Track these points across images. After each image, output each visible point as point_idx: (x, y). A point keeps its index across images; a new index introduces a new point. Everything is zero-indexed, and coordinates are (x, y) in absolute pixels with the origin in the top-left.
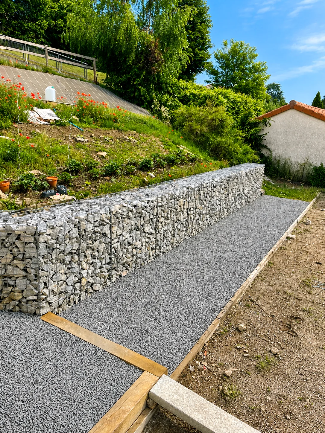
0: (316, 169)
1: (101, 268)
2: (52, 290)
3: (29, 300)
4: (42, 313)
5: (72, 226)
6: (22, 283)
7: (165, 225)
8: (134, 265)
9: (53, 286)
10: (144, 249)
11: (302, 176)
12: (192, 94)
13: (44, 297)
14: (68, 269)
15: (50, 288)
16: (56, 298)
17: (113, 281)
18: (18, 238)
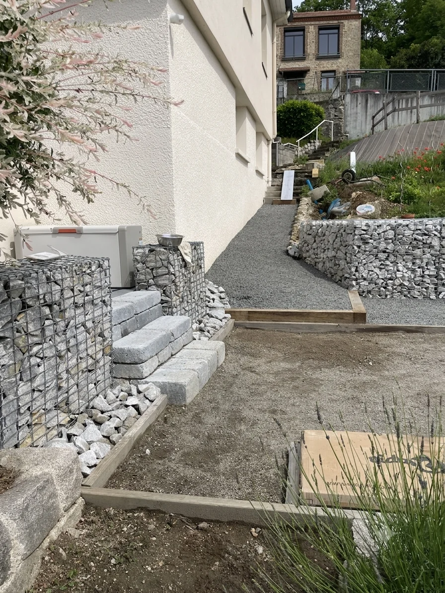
1: (423, 277)
2: (363, 276)
3: (345, 277)
5: (388, 228)
6: (343, 263)
9: (364, 272)
13: (355, 278)
14: (382, 264)
15: (361, 273)
16: (365, 283)
18: (345, 231)
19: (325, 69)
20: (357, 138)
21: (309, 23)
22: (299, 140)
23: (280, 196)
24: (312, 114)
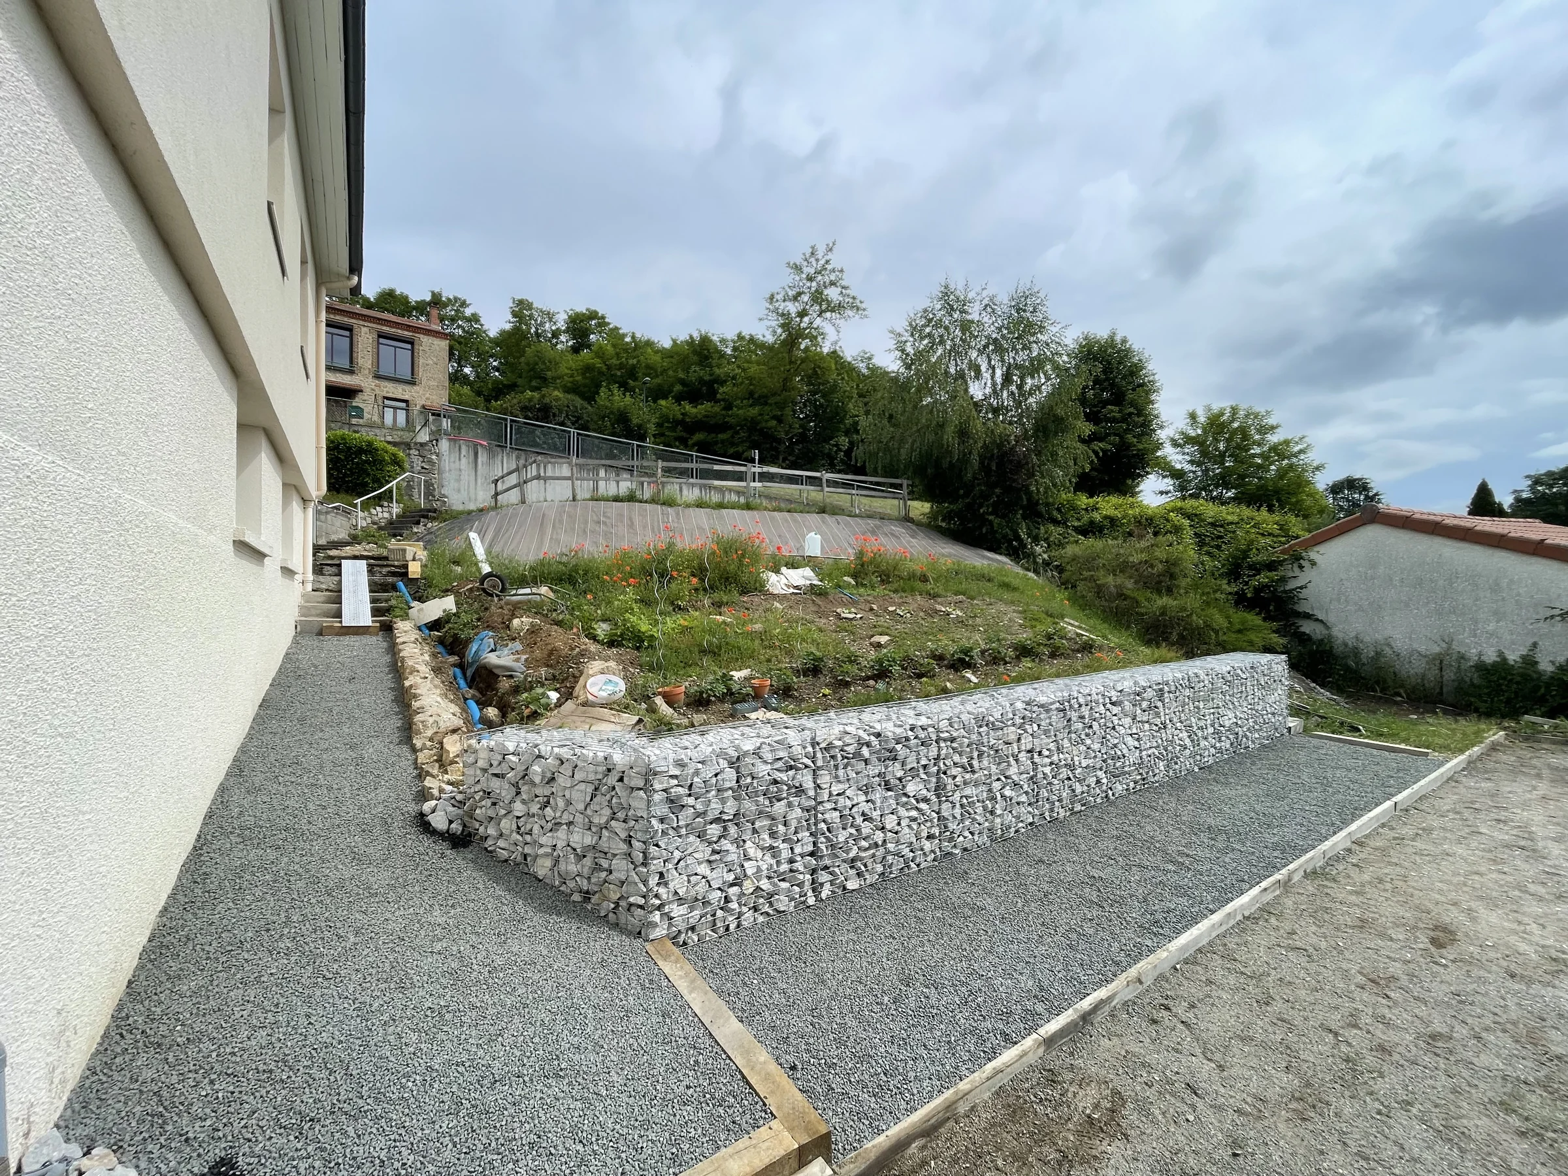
0: (1481, 667)
1: (791, 861)
2: (676, 893)
3: (631, 905)
4: (651, 937)
5: (724, 764)
6: (621, 867)
7: (965, 783)
8: (879, 868)
9: (678, 883)
10: (907, 834)
11: (1441, 688)
12: (1106, 517)
13: (658, 902)
14: (714, 852)
15: (671, 885)
16: (683, 910)
17: (824, 896)
18: (621, 780)
19: (390, 395)
20: (461, 508)
21: (361, 323)
22: (359, 500)
23: (341, 617)
24: (384, 460)
